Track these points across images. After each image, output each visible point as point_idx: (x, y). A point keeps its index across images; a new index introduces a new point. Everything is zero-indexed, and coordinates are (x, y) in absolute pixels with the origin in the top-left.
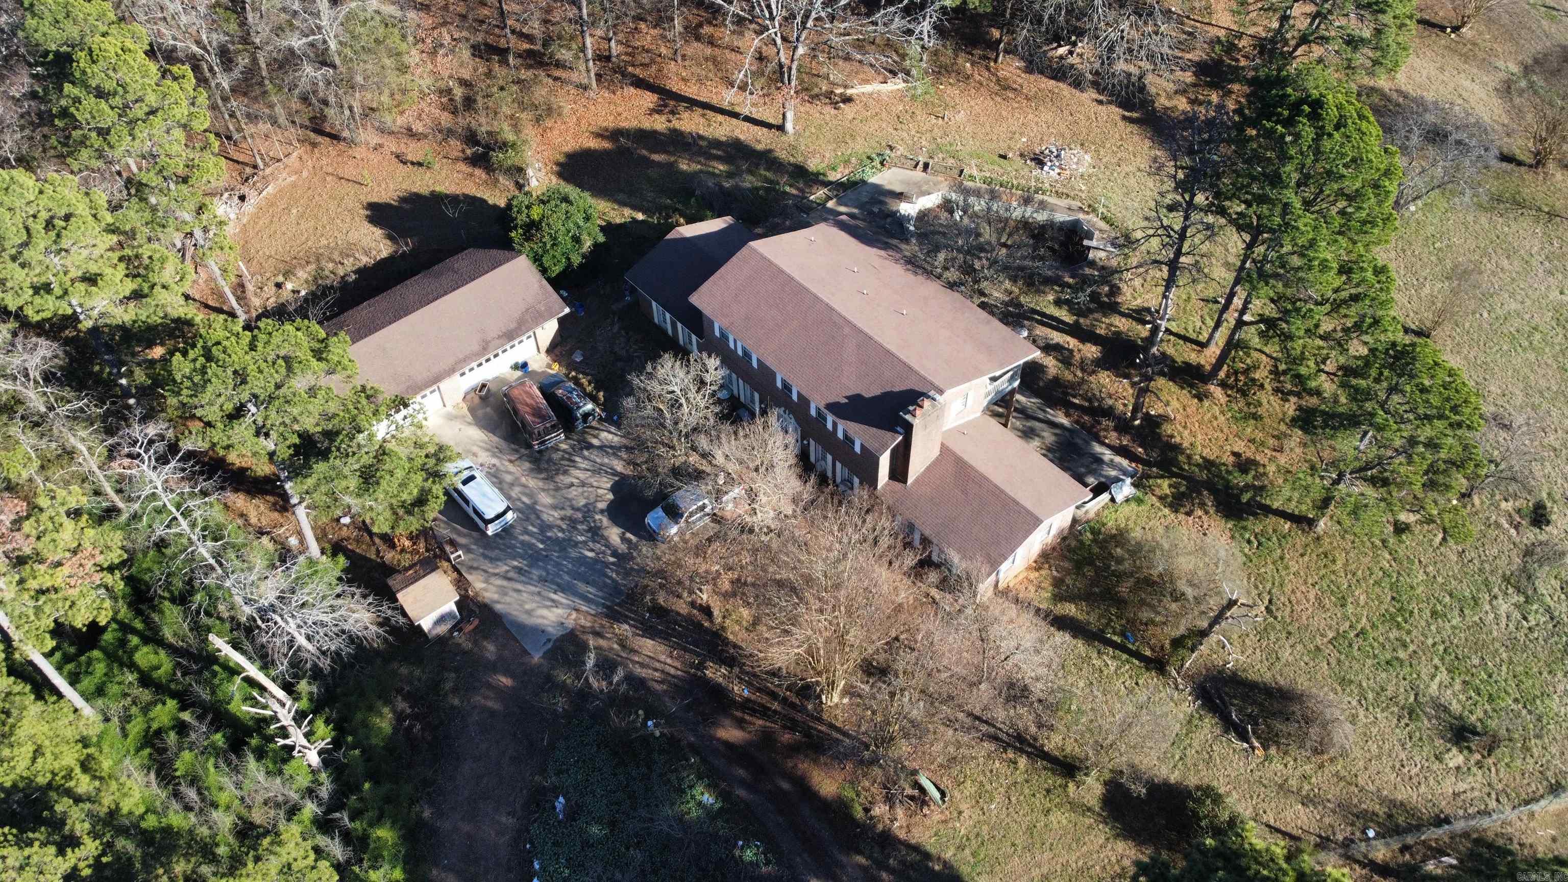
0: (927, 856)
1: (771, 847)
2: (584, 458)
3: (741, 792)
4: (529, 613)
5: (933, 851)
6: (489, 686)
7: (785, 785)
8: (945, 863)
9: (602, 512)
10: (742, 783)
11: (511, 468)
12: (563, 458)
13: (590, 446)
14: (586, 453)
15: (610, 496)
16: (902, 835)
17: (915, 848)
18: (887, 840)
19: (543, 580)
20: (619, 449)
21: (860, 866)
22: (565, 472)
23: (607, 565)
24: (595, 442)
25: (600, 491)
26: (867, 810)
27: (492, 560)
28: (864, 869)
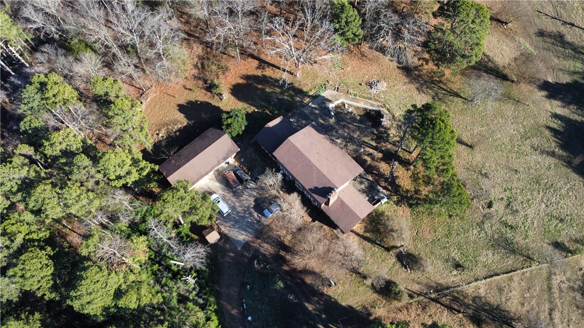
0: (331, 298)
1: (297, 297)
2: (246, 192)
3: (289, 283)
4: (236, 237)
5: (333, 297)
6: (229, 256)
7: (299, 281)
8: (335, 299)
9: (252, 208)
10: (289, 280)
11: (228, 195)
12: (241, 192)
13: (247, 188)
14: (247, 190)
15: (254, 203)
16: (326, 293)
17: (329, 296)
18: (322, 294)
19: (239, 228)
20: (255, 189)
21: (316, 300)
22: (242, 196)
23: (254, 223)
24: (249, 187)
25: (251, 202)
26: (318, 287)
27: (226, 222)
28: (317, 301)
